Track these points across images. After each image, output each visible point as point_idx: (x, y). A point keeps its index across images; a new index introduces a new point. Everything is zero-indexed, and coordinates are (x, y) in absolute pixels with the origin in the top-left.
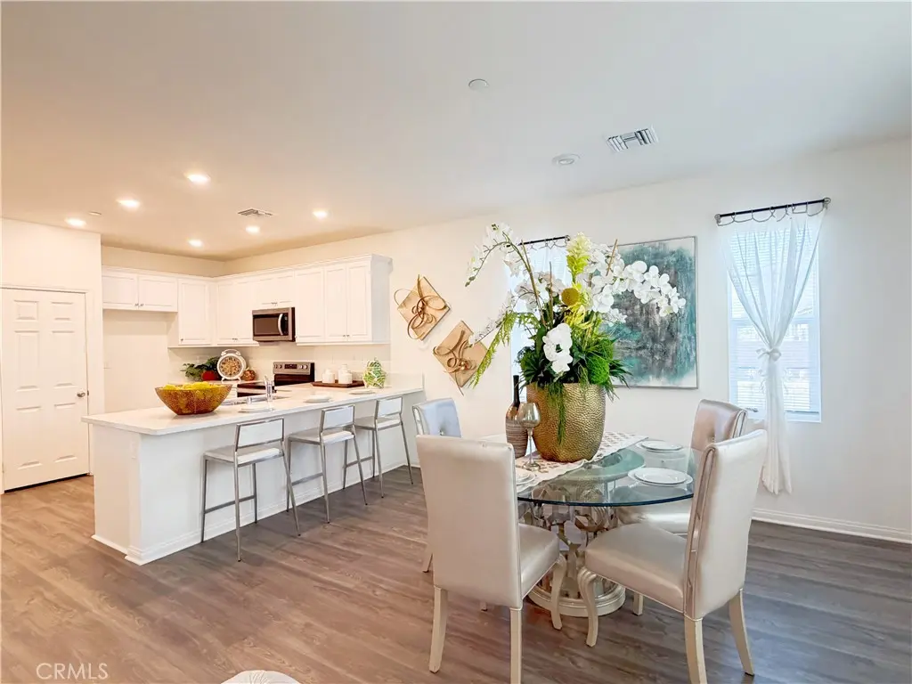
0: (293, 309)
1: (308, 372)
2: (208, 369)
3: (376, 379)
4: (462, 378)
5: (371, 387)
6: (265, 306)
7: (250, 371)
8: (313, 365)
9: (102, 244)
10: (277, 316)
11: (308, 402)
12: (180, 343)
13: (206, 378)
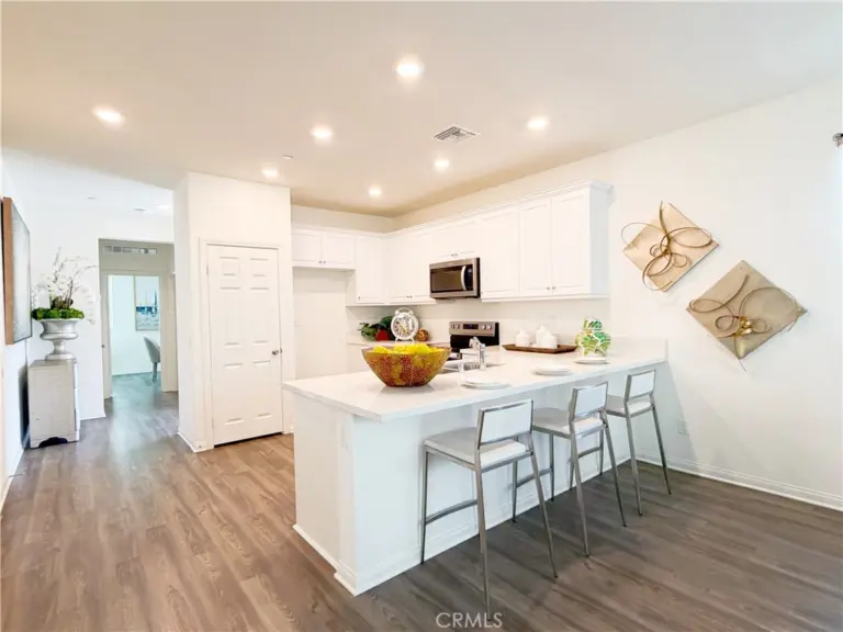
0: (478, 260)
1: (493, 333)
2: (382, 328)
3: (599, 344)
4: (742, 346)
5: (591, 353)
6: (444, 257)
7: (424, 331)
8: (497, 325)
9: (292, 203)
10: (459, 268)
11: (538, 374)
12: (358, 301)
13: (379, 338)
